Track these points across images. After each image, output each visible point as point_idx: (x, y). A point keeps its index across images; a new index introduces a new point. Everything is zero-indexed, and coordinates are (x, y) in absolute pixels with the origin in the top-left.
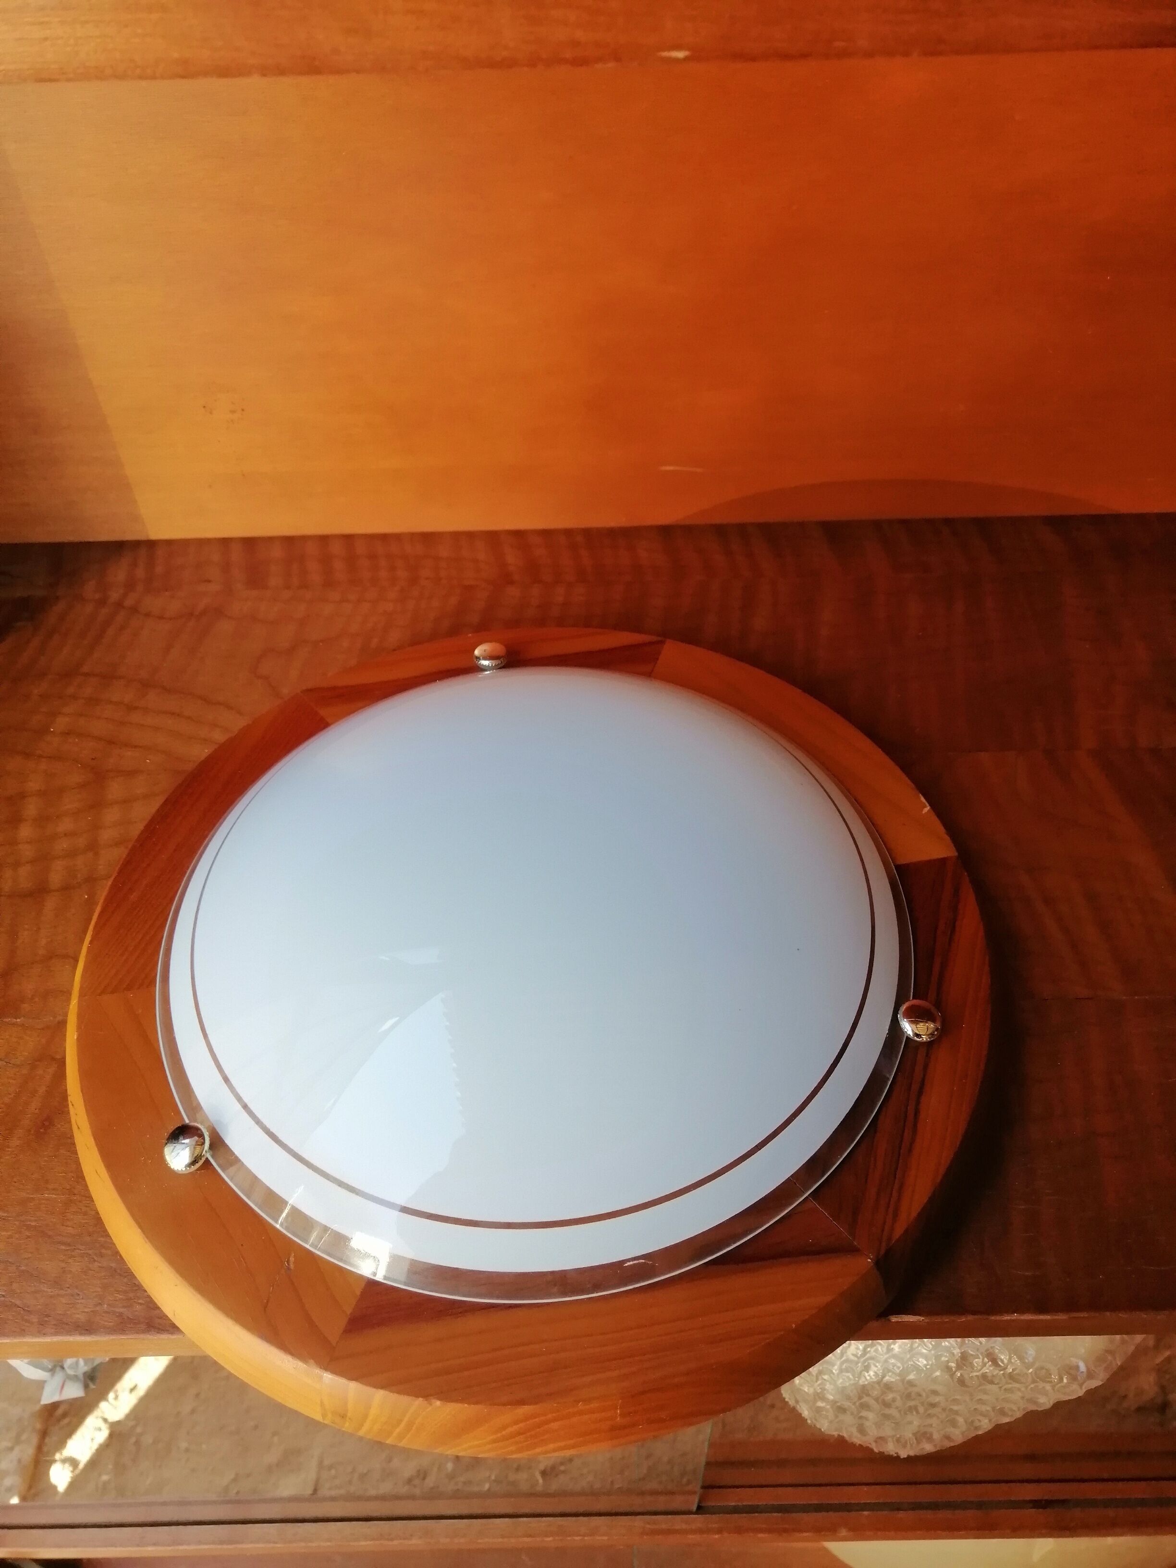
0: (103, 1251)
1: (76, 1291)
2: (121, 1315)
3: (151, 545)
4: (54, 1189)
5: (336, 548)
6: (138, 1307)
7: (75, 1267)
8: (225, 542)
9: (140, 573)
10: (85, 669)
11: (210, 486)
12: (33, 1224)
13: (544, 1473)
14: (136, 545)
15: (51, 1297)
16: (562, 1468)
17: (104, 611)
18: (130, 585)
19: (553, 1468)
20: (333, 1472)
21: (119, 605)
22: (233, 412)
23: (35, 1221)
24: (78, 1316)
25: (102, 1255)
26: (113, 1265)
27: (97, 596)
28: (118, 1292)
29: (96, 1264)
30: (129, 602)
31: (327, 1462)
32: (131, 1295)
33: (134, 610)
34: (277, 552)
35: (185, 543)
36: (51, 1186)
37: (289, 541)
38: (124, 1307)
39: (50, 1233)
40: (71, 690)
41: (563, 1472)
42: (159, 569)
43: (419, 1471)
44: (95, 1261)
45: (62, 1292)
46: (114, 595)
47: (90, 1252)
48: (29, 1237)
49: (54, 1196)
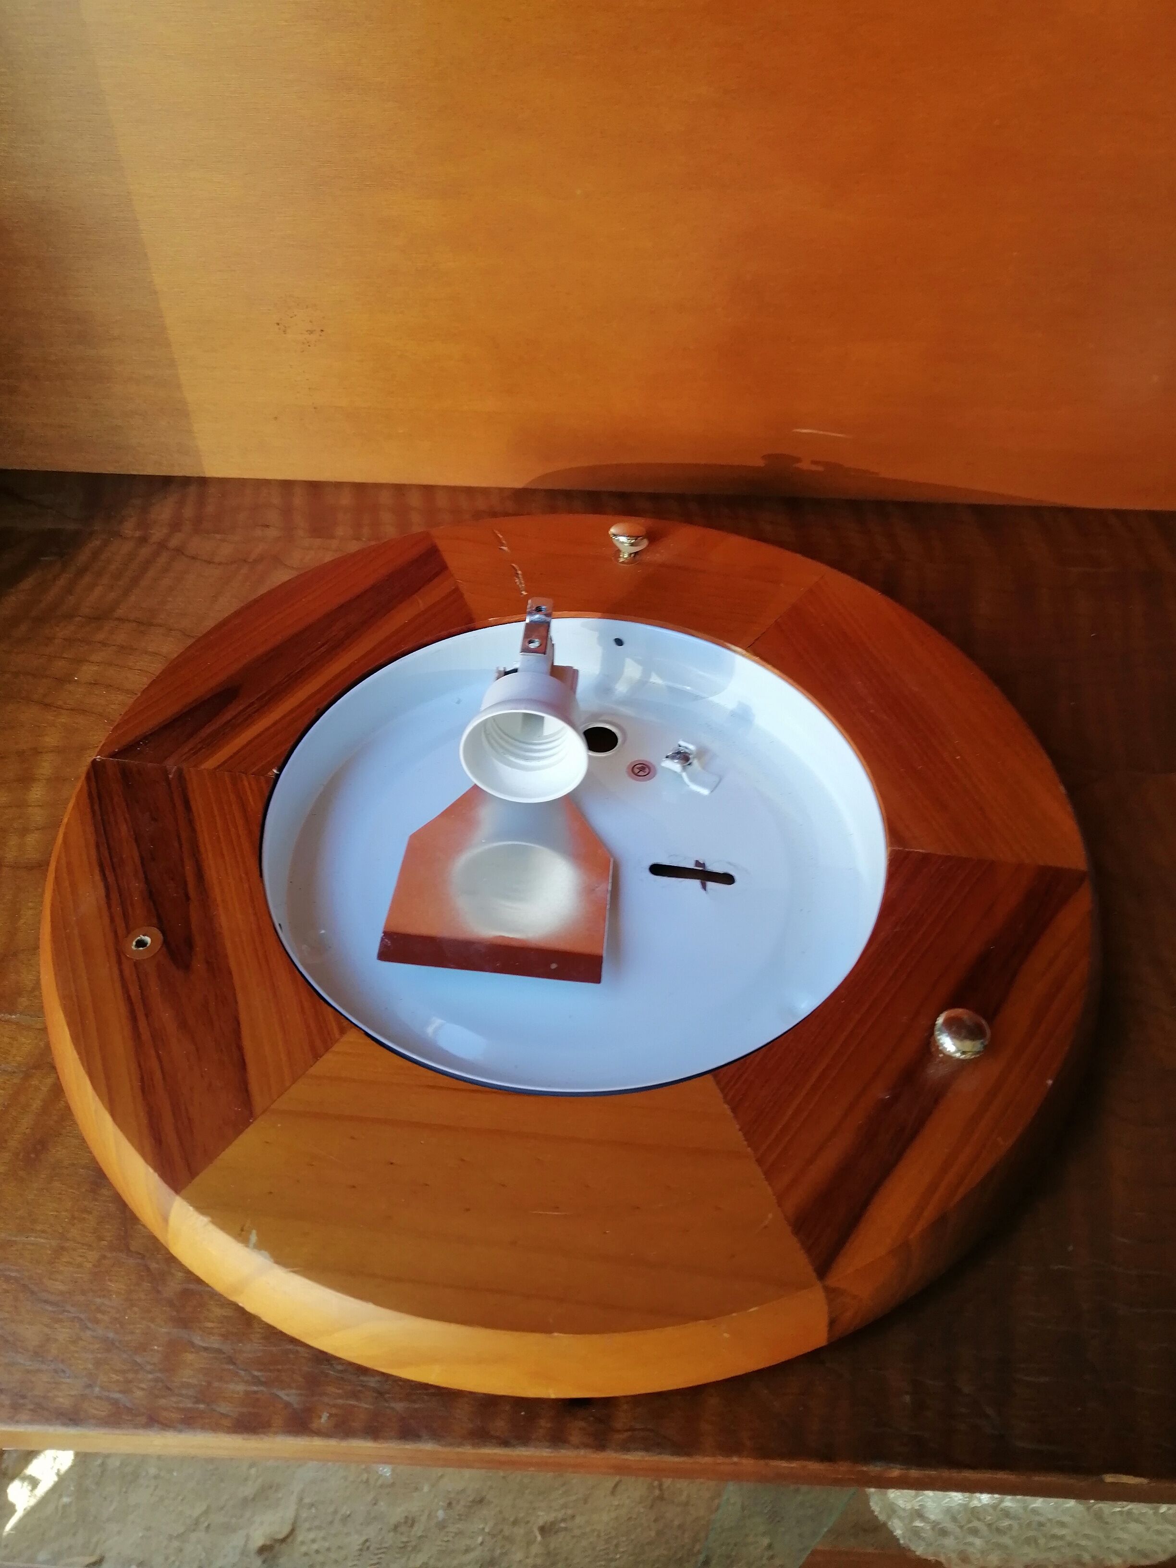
0: (99, 1316)
1: (61, 1366)
2: (115, 1403)
3: (203, 482)
4: (43, 1232)
5: (415, 500)
6: (139, 1394)
7: (63, 1334)
8: (287, 485)
9: (188, 512)
10: (119, 613)
11: (276, 418)
12: (13, 1274)
13: (542, 1529)
14: (186, 481)
15: (28, 1372)
16: (563, 1525)
17: (145, 552)
18: (175, 526)
19: (553, 1523)
20: (313, 1510)
21: (162, 545)
22: (311, 332)
23: (17, 1271)
24: (61, 1400)
25: (97, 1322)
26: (111, 1335)
27: (138, 534)
28: (116, 1372)
29: (89, 1333)
30: (174, 542)
31: (307, 1500)
32: (130, 1376)
33: (179, 551)
34: (346, 500)
35: (242, 483)
36: (39, 1227)
37: (360, 488)
38: (120, 1392)
39: (36, 1289)
40: (100, 636)
41: (566, 1529)
42: (210, 509)
43: (406, 1517)
44: (87, 1328)
45: (44, 1367)
46: (157, 534)
47: (82, 1316)
48: (7, 1291)
49: (42, 1241)
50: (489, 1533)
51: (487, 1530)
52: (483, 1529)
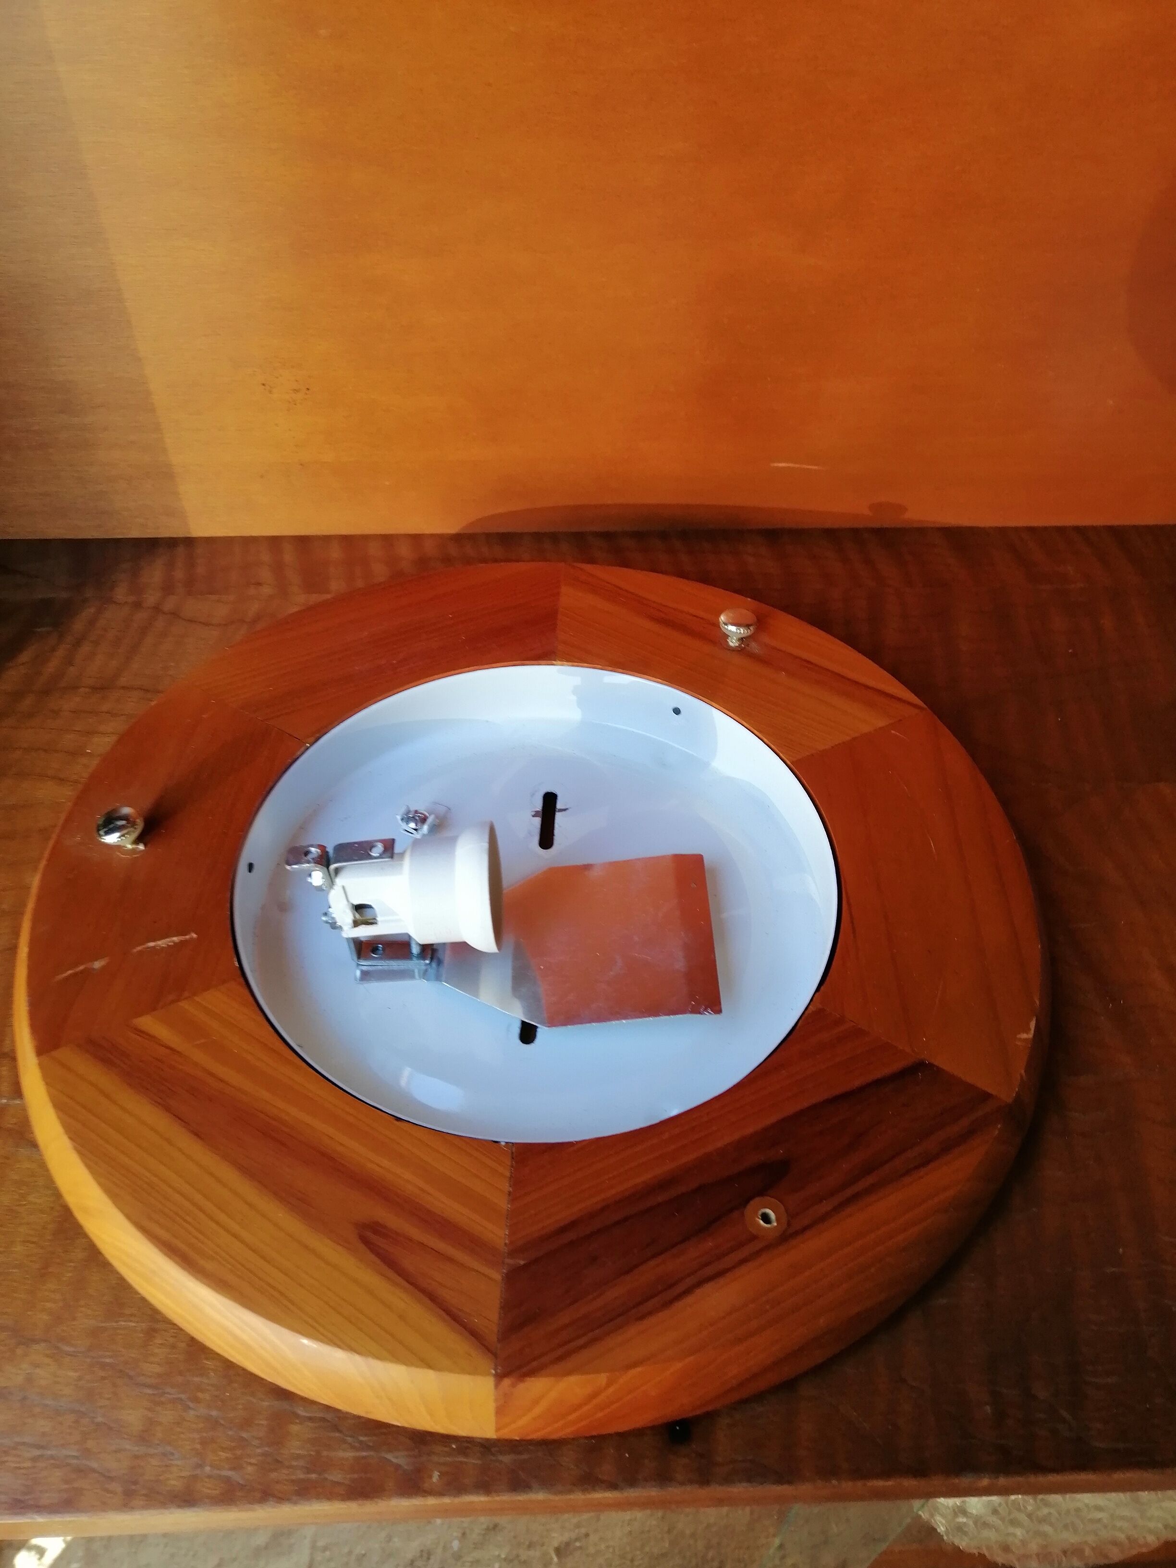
0: (200, 1395)
1: (169, 1449)
2: (228, 1480)
3: (189, 542)
4: (131, 1315)
6: (250, 1469)
7: (166, 1416)
8: (275, 542)
9: (179, 574)
10: (123, 681)
11: (262, 477)
12: (108, 1360)
13: (558, 1551)
14: (172, 543)
15: (136, 1457)
16: (578, 1544)
17: (141, 616)
18: (168, 588)
19: (568, 1544)
21: (157, 609)
22: (296, 391)
23: (111, 1357)
24: (173, 1482)
25: (196, 1400)
26: (214, 1413)
27: (131, 599)
28: (223, 1449)
29: (192, 1412)
30: (170, 604)
32: (239, 1452)
33: (175, 614)
34: (336, 553)
35: (229, 541)
36: (127, 1311)
37: (348, 541)
38: (231, 1469)
39: (132, 1373)
40: (105, 707)
41: (580, 1548)
42: (201, 570)
44: (190, 1408)
45: (152, 1451)
46: (151, 598)
47: (183, 1396)
48: (103, 1378)
49: (133, 1324)
50: (505, 1559)
51: (503, 1556)
52: (499, 1556)
